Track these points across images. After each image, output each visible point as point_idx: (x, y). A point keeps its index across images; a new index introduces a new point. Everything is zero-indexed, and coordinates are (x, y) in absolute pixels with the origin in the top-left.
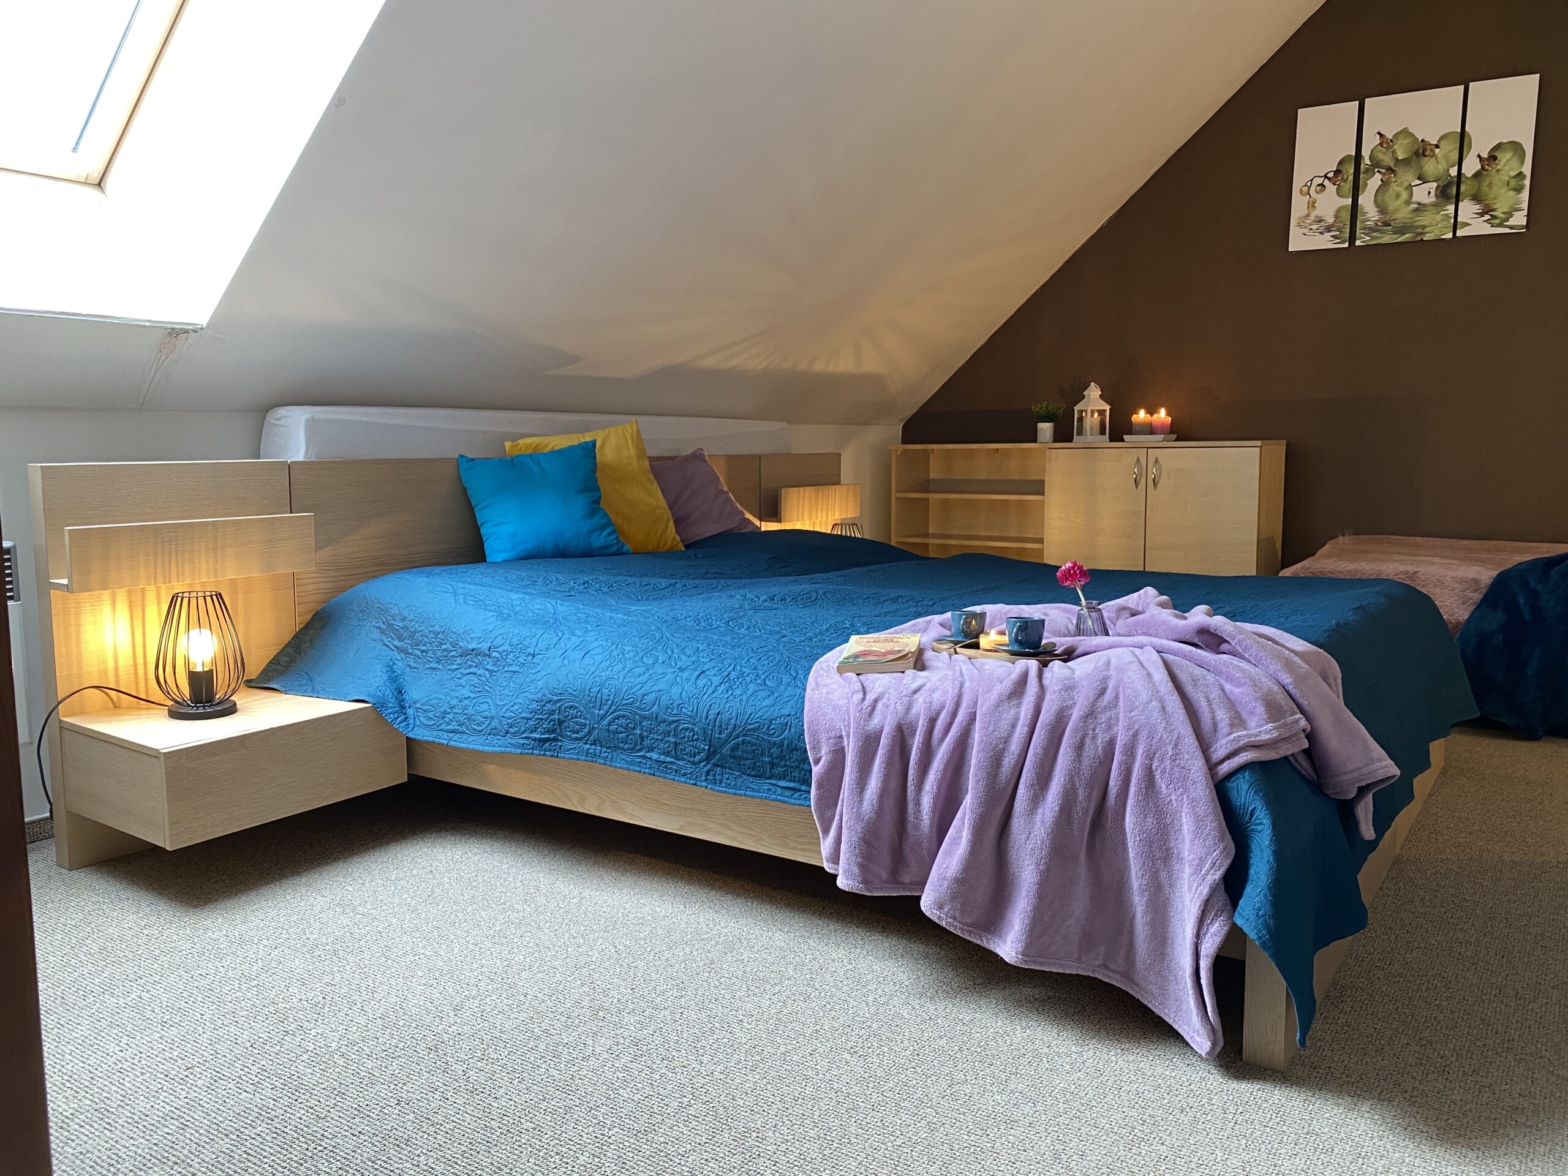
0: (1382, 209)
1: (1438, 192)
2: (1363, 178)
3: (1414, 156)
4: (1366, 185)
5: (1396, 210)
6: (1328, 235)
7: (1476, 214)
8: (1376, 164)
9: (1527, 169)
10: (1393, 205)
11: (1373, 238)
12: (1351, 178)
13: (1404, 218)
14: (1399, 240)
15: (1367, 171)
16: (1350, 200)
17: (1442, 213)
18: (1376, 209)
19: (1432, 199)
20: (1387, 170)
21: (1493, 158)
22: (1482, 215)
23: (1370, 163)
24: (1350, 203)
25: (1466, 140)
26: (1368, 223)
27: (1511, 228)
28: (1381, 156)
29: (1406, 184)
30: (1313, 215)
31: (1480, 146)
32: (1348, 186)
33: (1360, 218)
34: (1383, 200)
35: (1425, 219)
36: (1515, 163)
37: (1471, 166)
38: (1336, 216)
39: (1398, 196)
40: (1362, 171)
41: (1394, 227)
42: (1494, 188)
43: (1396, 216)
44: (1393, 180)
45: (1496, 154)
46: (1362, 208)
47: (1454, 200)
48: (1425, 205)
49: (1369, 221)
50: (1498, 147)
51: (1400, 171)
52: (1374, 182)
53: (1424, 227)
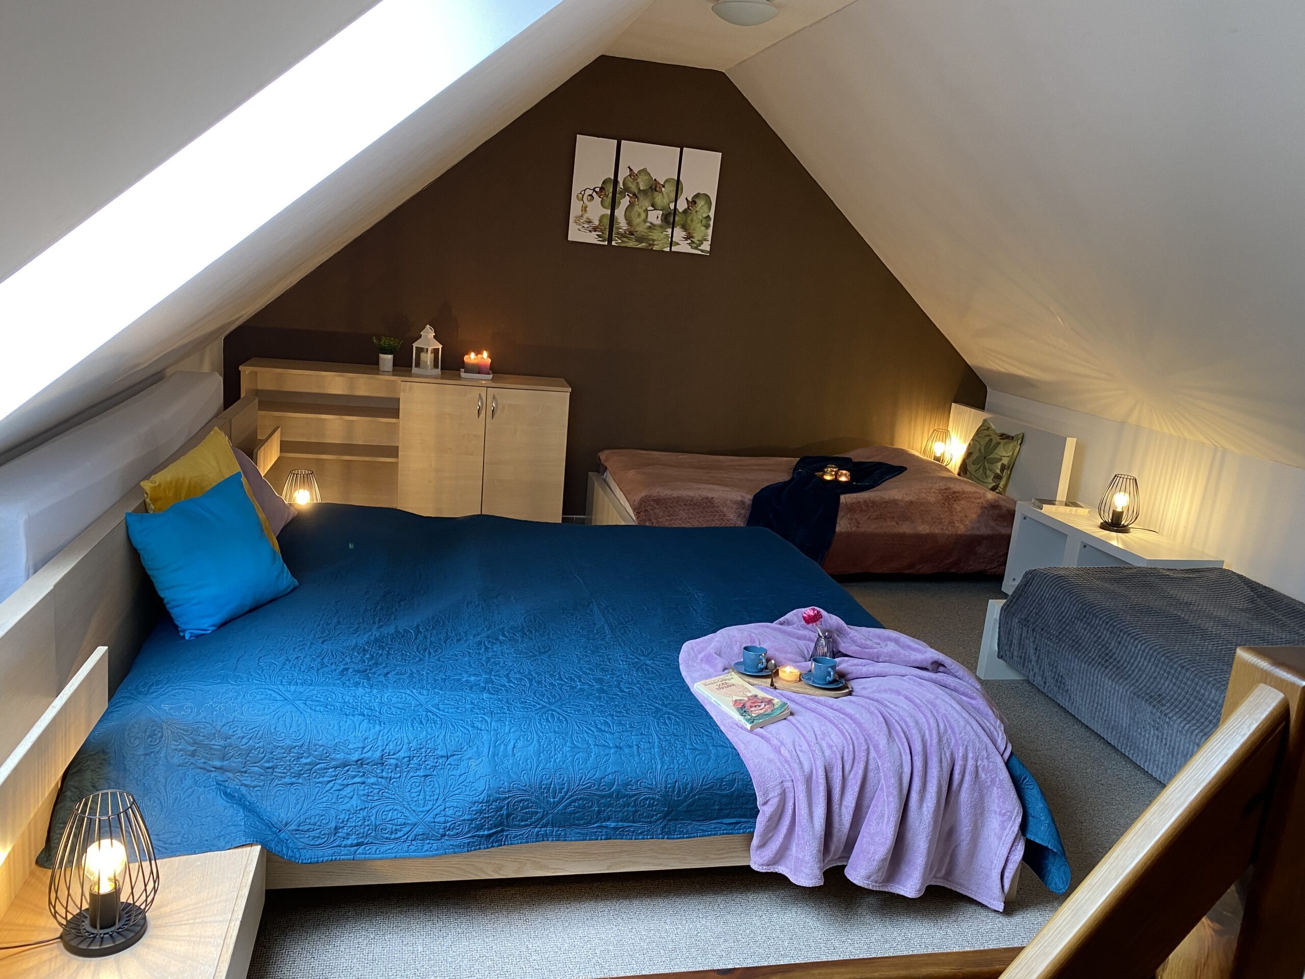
0: (629, 223)
1: (663, 217)
2: (619, 197)
3: (650, 190)
4: (620, 203)
5: (638, 225)
6: (594, 234)
7: (684, 238)
8: (626, 189)
9: (712, 215)
10: (636, 221)
11: (623, 242)
12: (611, 195)
13: (642, 231)
14: (638, 246)
15: (621, 193)
16: (610, 211)
17: (665, 233)
18: (625, 222)
19: (659, 222)
20: (633, 195)
21: (694, 202)
22: (686, 239)
23: (622, 187)
24: (609, 213)
25: (680, 186)
26: (620, 230)
27: (702, 251)
28: (630, 184)
29: (644, 208)
30: (586, 216)
31: (688, 193)
32: (609, 201)
33: (615, 226)
34: (630, 217)
35: (655, 235)
36: (706, 208)
37: (682, 206)
38: (600, 221)
39: (639, 215)
40: (618, 192)
41: (636, 237)
42: (694, 223)
43: (638, 229)
44: (637, 203)
45: (696, 200)
46: (617, 219)
47: (671, 226)
48: (654, 225)
49: (621, 229)
50: (697, 195)
51: (641, 197)
52: (625, 202)
53: (654, 240)
